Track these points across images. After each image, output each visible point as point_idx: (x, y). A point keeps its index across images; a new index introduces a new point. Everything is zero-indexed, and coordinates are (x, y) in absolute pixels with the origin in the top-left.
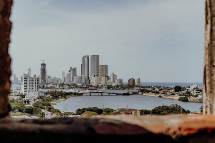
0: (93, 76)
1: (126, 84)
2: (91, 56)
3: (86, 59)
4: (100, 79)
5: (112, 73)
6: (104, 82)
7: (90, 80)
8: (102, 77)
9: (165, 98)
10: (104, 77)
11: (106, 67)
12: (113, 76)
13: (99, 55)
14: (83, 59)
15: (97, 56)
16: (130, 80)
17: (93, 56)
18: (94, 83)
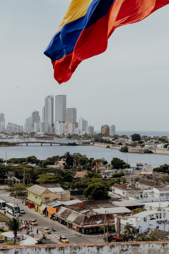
0: (58, 122)
1: (98, 133)
2: (56, 96)
3: (50, 100)
4: (67, 126)
5: (82, 118)
6: (72, 130)
7: (55, 128)
8: (69, 123)
9: (112, 148)
10: (72, 124)
11: (74, 110)
12: (83, 122)
13: (66, 96)
14: (46, 99)
15: (63, 95)
16: (103, 127)
17: (59, 96)
18: (59, 131)
